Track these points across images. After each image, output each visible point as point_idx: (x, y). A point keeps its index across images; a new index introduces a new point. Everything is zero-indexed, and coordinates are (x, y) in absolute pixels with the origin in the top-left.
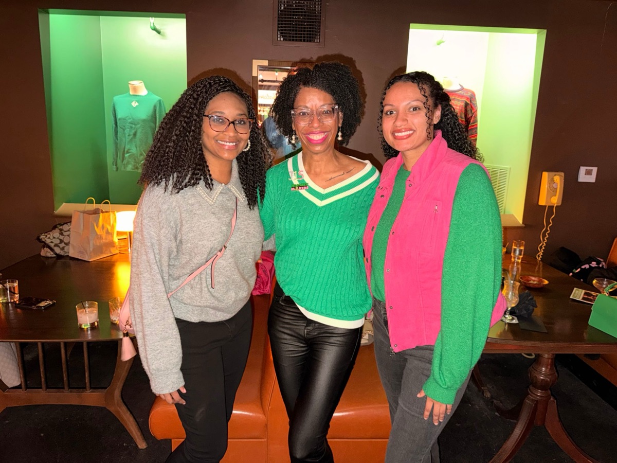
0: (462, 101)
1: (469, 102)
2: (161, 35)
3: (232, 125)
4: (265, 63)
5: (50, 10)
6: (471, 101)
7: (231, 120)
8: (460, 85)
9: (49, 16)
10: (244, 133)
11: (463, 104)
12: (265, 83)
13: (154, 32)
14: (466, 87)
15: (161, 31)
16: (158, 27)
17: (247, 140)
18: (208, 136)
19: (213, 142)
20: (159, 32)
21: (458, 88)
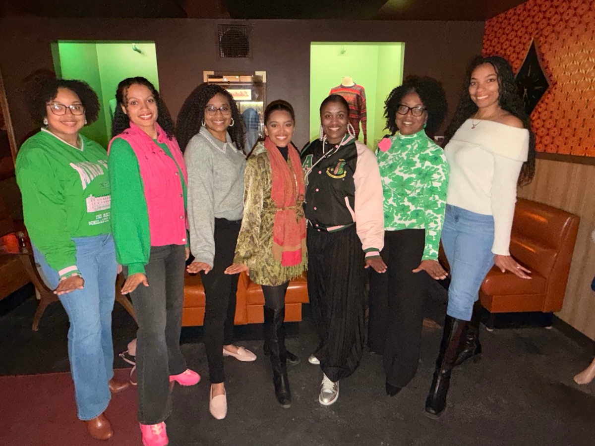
0: (355, 94)
1: (359, 94)
2: (143, 54)
3: (219, 111)
4: (212, 73)
5: (59, 41)
6: (361, 94)
7: (218, 108)
8: (354, 83)
9: (58, 45)
10: (227, 115)
11: (355, 96)
12: (231, 84)
13: (136, 52)
14: (357, 84)
15: (142, 51)
16: (138, 48)
17: (230, 118)
18: (207, 119)
19: (210, 122)
20: (140, 52)
21: (353, 84)
